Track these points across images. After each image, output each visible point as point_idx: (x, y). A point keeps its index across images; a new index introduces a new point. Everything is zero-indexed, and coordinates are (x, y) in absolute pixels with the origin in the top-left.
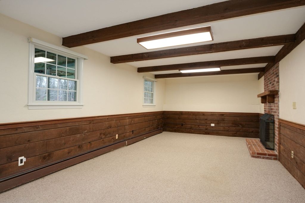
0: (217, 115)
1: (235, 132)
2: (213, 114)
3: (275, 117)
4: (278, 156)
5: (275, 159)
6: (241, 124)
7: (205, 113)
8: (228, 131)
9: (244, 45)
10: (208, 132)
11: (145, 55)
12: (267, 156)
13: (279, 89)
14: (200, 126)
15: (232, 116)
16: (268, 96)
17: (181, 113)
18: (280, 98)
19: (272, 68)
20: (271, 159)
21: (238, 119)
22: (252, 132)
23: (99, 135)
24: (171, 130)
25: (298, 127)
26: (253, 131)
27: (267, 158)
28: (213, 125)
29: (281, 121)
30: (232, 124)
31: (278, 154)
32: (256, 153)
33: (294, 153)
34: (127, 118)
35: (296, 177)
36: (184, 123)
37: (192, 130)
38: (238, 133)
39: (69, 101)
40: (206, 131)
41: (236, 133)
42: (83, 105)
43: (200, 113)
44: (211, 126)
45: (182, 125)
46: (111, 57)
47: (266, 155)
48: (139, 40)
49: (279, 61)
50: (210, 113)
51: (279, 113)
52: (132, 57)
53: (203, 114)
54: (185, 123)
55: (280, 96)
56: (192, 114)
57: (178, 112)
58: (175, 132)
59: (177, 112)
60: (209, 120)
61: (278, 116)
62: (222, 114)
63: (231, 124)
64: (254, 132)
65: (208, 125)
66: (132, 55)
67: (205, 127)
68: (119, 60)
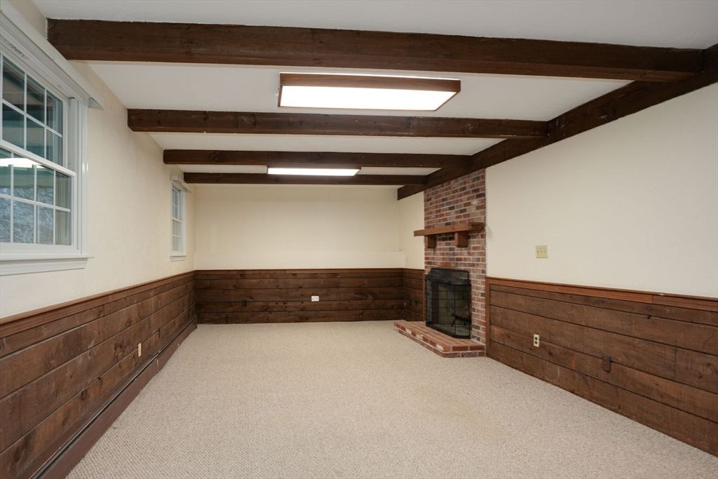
0: (325, 276)
1: (361, 311)
2: (314, 274)
3: (471, 273)
4: (485, 348)
5: (481, 355)
6: (372, 293)
7: (298, 272)
8: (347, 309)
9: (470, 129)
10: (305, 315)
11: (245, 119)
12: (469, 351)
13: (485, 220)
14: (289, 304)
15: (355, 278)
16: (459, 235)
17: (242, 274)
18: (487, 237)
19: (459, 179)
20: (475, 356)
21: (366, 281)
22: (392, 308)
23: (114, 351)
24: (216, 318)
25: (557, 289)
26: (393, 306)
27: (470, 355)
28: (315, 299)
29: (491, 282)
30: (355, 294)
31: (484, 345)
32: (451, 348)
33: (540, 337)
34: (152, 293)
35: (548, 379)
36: (251, 300)
37: (270, 315)
38: (367, 312)
39: (56, 244)
40: (301, 313)
41: (361, 314)
42: (86, 259)
43: (288, 272)
44: (313, 300)
45: (245, 303)
46: (129, 111)
47: (467, 350)
48: (285, 80)
49: (486, 167)
50: (310, 272)
51: (485, 267)
52: (205, 119)
53: (294, 274)
54: (251, 298)
55: (487, 234)
56: (268, 276)
57: (235, 273)
58: (227, 323)
59: (232, 273)
60: (307, 286)
61: (484, 272)
62: (333, 274)
63: (352, 294)
64: (395, 307)
65: (306, 299)
66: (204, 113)
67: (299, 304)
68: (159, 123)
